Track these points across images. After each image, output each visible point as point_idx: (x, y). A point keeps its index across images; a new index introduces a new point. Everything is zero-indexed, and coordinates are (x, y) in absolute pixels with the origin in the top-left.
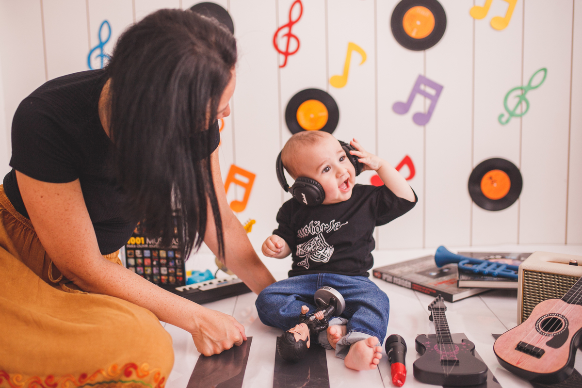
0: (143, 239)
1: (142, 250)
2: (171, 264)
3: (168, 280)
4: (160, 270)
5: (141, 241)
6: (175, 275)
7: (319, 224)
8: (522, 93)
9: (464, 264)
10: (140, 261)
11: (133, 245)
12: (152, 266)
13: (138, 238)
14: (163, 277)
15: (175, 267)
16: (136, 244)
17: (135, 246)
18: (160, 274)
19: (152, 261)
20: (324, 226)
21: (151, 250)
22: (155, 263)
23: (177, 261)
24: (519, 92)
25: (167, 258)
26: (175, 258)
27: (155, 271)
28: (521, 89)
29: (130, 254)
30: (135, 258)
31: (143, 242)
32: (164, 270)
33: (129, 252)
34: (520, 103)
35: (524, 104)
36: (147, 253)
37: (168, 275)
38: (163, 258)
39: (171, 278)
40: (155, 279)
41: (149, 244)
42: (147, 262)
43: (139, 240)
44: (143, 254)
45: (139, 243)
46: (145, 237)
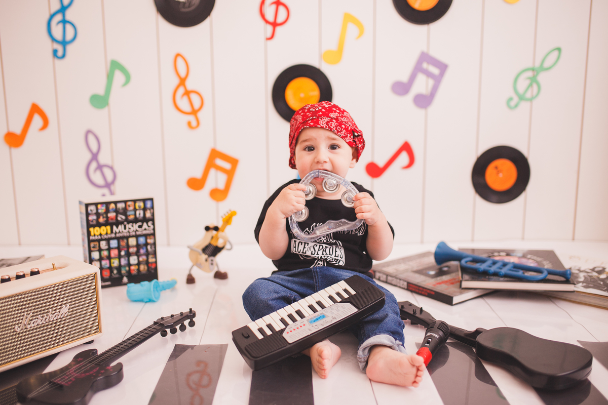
0: (109, 228)
1: (108, 240)
2: (142, 251)
3: (139, 270)
4: (129, 260)
5: (107, 230)
6: (147, 263)
8: (534, 75)
9: (466, 262)
10: (105, 253)
11: (98, 236)
12: (120, 257)
13: (103, 228)
15: (147, 254)
16: (101, 235)
18: (130, 265)
19: (120, 252)
21: (119, 239)
22: (123, 253)
23: (149, 247)
24: (530, 74)
25: (138, 246)
26: (146, 244)
27: (124, 261)
28: (533, 70)
29: (94, 247)
30: (100, 250)
31: (109, 232)
32: (133, 259)
33: (92, 244)
34: (531, 85)
35: (535, 87)
36: (114, 243)
37: (139, 263)
38: (133, 247)
39: (142, 267)
40: (123, 271)
41: (116, 233)
42: (114, 253)
43: (104, 230)
44: (109, 244)
45: (105, 232)
46: (111, 225)
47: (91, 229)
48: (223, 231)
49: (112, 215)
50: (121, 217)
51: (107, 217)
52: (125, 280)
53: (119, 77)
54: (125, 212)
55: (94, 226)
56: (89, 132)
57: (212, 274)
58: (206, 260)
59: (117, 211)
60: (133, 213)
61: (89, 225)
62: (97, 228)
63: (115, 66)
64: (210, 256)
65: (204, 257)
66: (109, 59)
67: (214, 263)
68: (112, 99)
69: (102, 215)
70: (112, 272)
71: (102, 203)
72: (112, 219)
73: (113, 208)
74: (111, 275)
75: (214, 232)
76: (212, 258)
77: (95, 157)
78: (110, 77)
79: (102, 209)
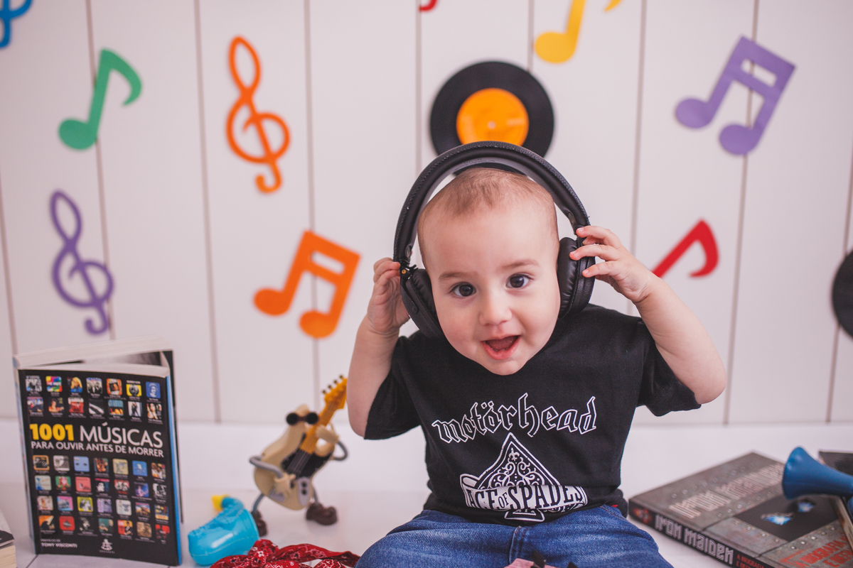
0: (70, 428)
1: (70, 455)
2: (141, 493)
3: (134, 529)
4: (114, 506)
5: (66, 432)
6: (152, 520)
7: (491, 407)
10: (65, 482)
11: (48, 442)
12: (95, 495)
13: (57, 427)
14: (122, 523)
15: (152, 502)
16: (53, 440)
17: (51, 445)
18: (116, 517)
19: (94, 484)
20: (505, 412)
21: (92, 455)
22: (101, 488)
23: (155, 486)
25: (131, 477)
26: (150, 479)
27: (103, 506)
29: (39, 465)
30: (53, 474)
31: (71, 437)
32: (123, 507)
33: (36, 459)
36: (82, 463)
37: (134, 518)
38: (122, 478)
39: (141, 527)
40: (102, 527)
41: (85, 442)
42: (83, 484)
43: (60, 432)
44: (71, 464)
45: (62, 437)
46: (77, 424)
47: (34, 427)
48: (326, 422)
49: (76, 401)
50: (95, 410)
51: (66, 404)
52: (107, 545)
53: (117, 85)
54: (103, 397)
55: (39, 421)
56: (57, 196)
57: (303, 512)
58: (292, 485)
59: (85, 393)
60: (120, 404)
61: (28, 418)
62: (45, 426)
63: (110, 63)
64: (299, 476)
65: (287, 478)
66: (98, 48)
67: (308, 489)
68: (106, 130)
69: (56, 398)
70: (78, 523)
71: (54, 374)
72: (77, 410)
73: (77, 387)
74: (76, 531)
75: (308, 427)
76: (305, 479)
77: (70, 245)
78: (100, 85)
79: (55, 387)
